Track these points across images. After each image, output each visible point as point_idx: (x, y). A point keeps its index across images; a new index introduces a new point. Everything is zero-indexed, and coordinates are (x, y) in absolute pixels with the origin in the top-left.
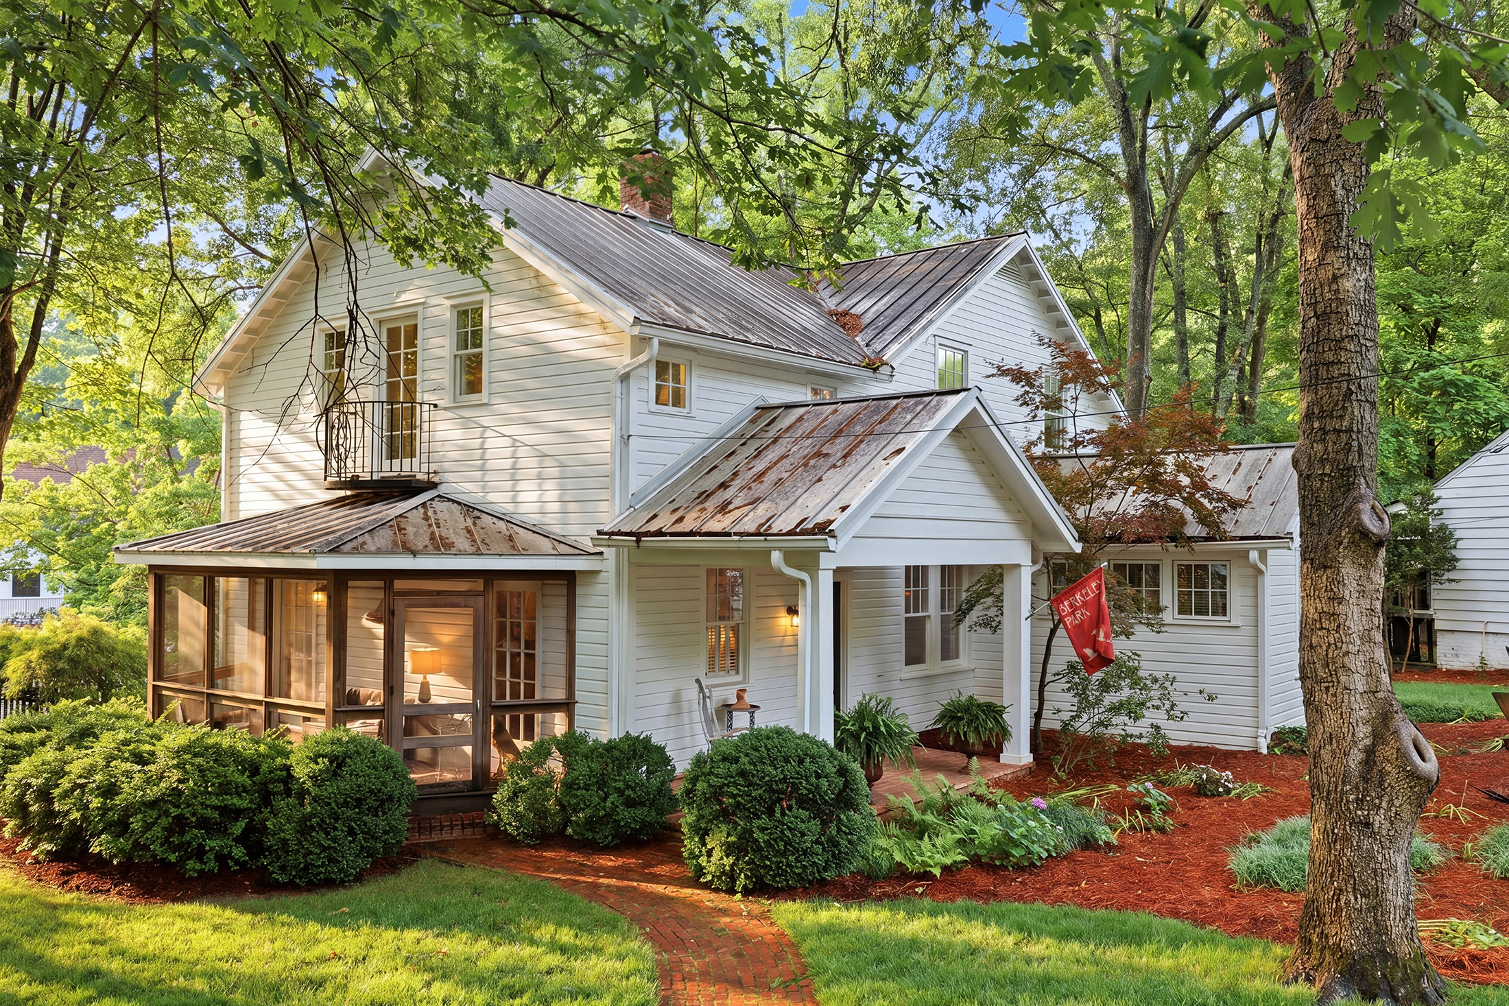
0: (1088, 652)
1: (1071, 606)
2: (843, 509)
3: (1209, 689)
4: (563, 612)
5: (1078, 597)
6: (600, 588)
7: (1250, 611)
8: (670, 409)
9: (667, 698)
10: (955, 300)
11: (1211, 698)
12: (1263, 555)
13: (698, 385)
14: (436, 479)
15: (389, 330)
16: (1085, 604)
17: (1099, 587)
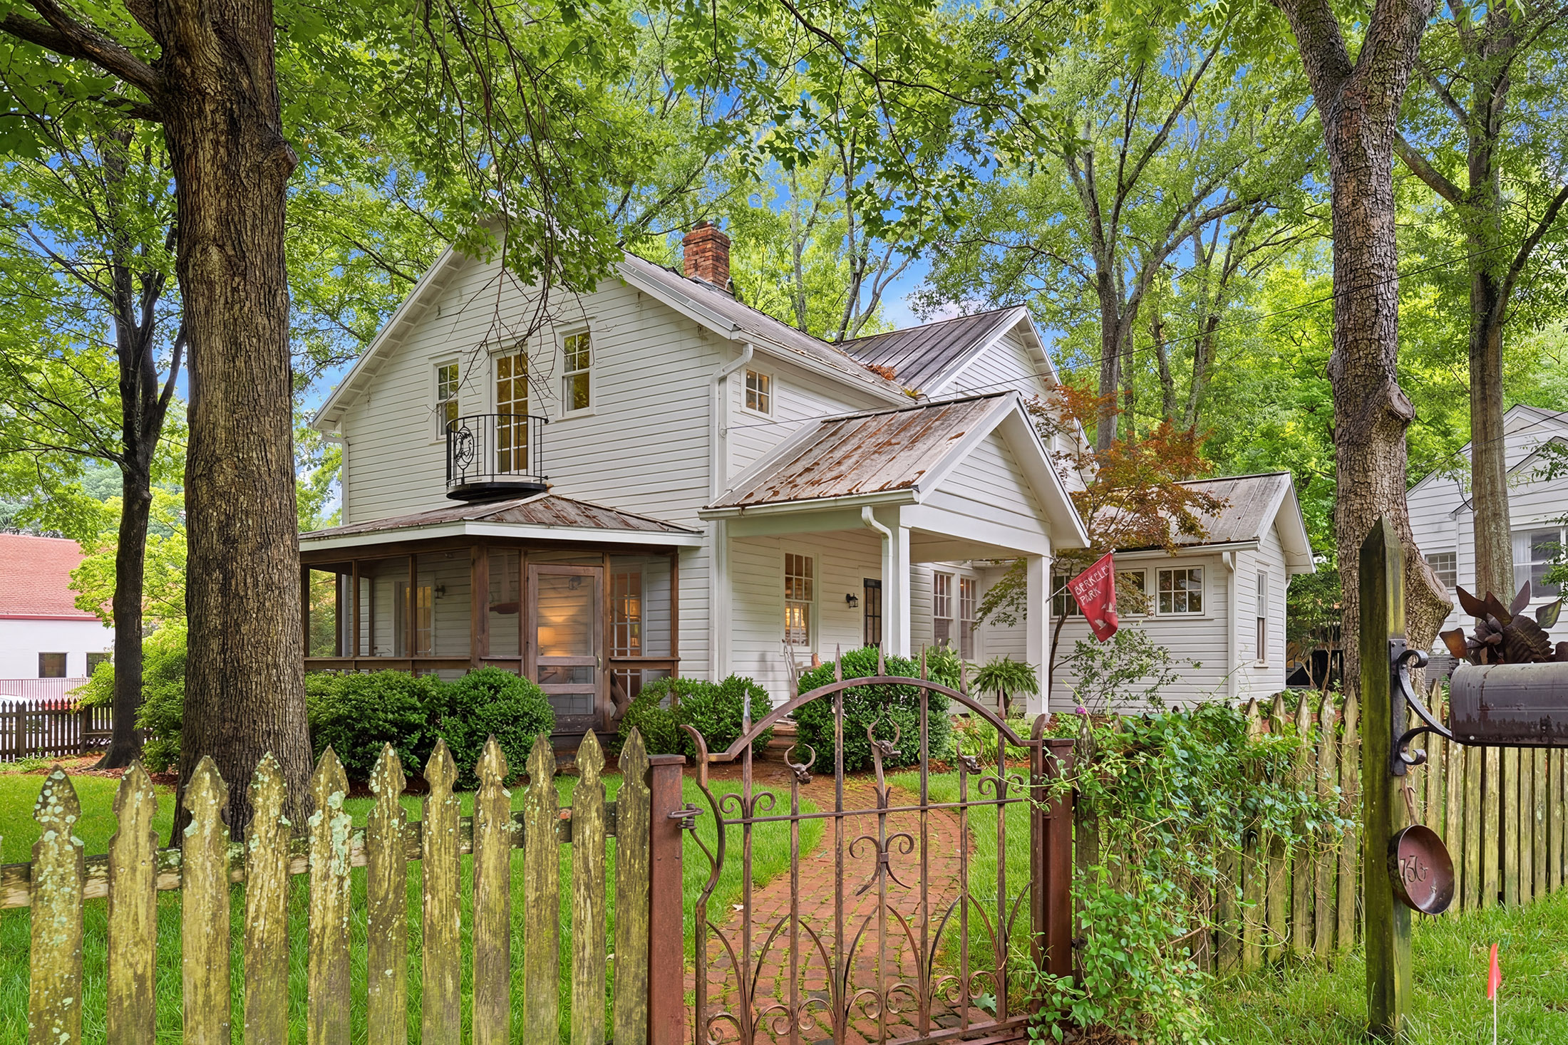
0: (1099, 622)
1: (1085, 587)
2: (921, 473)
3: (1193, 656)
4: (667, 585)
5: (1091, 579)
6: (699, 563)
7: (1222, 606)
8: (757, 412)
9: (756, 656)
10: (977, 350)
11: (1198, 665)
12: (1233, 554)
13: (779, 395)
14: (548, 482)
15: (500, 362)
16: (1096, 584)
17: (1107, 571)
